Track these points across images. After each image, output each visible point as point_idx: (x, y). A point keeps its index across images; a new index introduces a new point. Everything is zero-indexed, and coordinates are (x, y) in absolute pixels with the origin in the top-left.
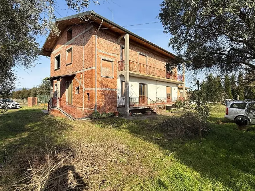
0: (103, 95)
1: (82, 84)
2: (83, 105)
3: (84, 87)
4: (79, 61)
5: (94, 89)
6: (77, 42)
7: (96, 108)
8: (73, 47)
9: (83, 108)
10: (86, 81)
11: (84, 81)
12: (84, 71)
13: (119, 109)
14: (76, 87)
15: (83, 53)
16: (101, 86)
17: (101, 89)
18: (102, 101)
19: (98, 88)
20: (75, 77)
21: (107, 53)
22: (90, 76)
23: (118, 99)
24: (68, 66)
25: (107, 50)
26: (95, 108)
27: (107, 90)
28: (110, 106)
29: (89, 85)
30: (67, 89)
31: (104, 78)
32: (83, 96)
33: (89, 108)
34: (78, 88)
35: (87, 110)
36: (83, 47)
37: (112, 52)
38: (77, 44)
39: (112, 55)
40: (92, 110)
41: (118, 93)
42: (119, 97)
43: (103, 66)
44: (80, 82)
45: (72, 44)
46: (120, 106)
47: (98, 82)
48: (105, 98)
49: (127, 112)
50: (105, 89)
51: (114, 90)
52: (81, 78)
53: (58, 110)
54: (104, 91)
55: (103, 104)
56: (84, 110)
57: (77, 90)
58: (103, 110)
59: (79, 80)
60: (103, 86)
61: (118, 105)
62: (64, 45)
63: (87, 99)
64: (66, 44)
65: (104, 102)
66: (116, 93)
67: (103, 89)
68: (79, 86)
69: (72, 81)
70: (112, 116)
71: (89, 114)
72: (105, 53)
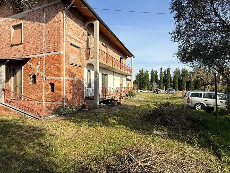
0: (71, 85)
1: (42, 71)
2: (44, 98)
3: (44, 76)
4: (36, 42)
5: (62, 78)
6: (31, 18)
7: (64, 100)
8: (24, 23)
9: (44, 101)
10: (48, 68)
11: (44, 68)
12: (45, 55)
13: (87, 100)
14: (31, 75)
15: (44, 32)
16: (69, 75)
17: (69, 79)
18: (70, 93)
19: (66, 77)
20: (28, 62)
21: (75, 37)
22: (56, 62)
23: (85, 90)
24: (14, 47)
25: (75, 34)
26: (63, 102)
27: (75, 80)
28: (77, 98)
29: (54, 73)
30: (12, 78)
31: (71, 65)
32: (44, 87)
33: (54, 102)
34: (34, 77)
35: (50, 104)
36: (44, 25)
37: (79, 36)
38: (32, 20)
39: (79, 40)
40: (59, 103)
41: (85, 83)
42: (85, 88)
43: (71, 52)
44: (37, 69)
45: (22, 19)
46: (87, 97)
47: (66, 70)
48: (73, 89)
49: (97, 104)
50: (73, 78)
51: (82, 80)
52: (39, 64)
53: (3, 106)
54: (72, 81)
55: (71, 96)
56: (45, 104)
57: (31, 79)
58: (70, 103)
59: (35, 66)
60: (71, 75)
61: (85, 96)
62: (6, 19)
63: (50, 90)
64: (11, 17)
65: (72, 94)
66: (83, 84)
67: (72, 78)
68: (36, 74)
69: (23, 67)
70: (80, 109)
71: (53, 108)
72: (73, 37)
